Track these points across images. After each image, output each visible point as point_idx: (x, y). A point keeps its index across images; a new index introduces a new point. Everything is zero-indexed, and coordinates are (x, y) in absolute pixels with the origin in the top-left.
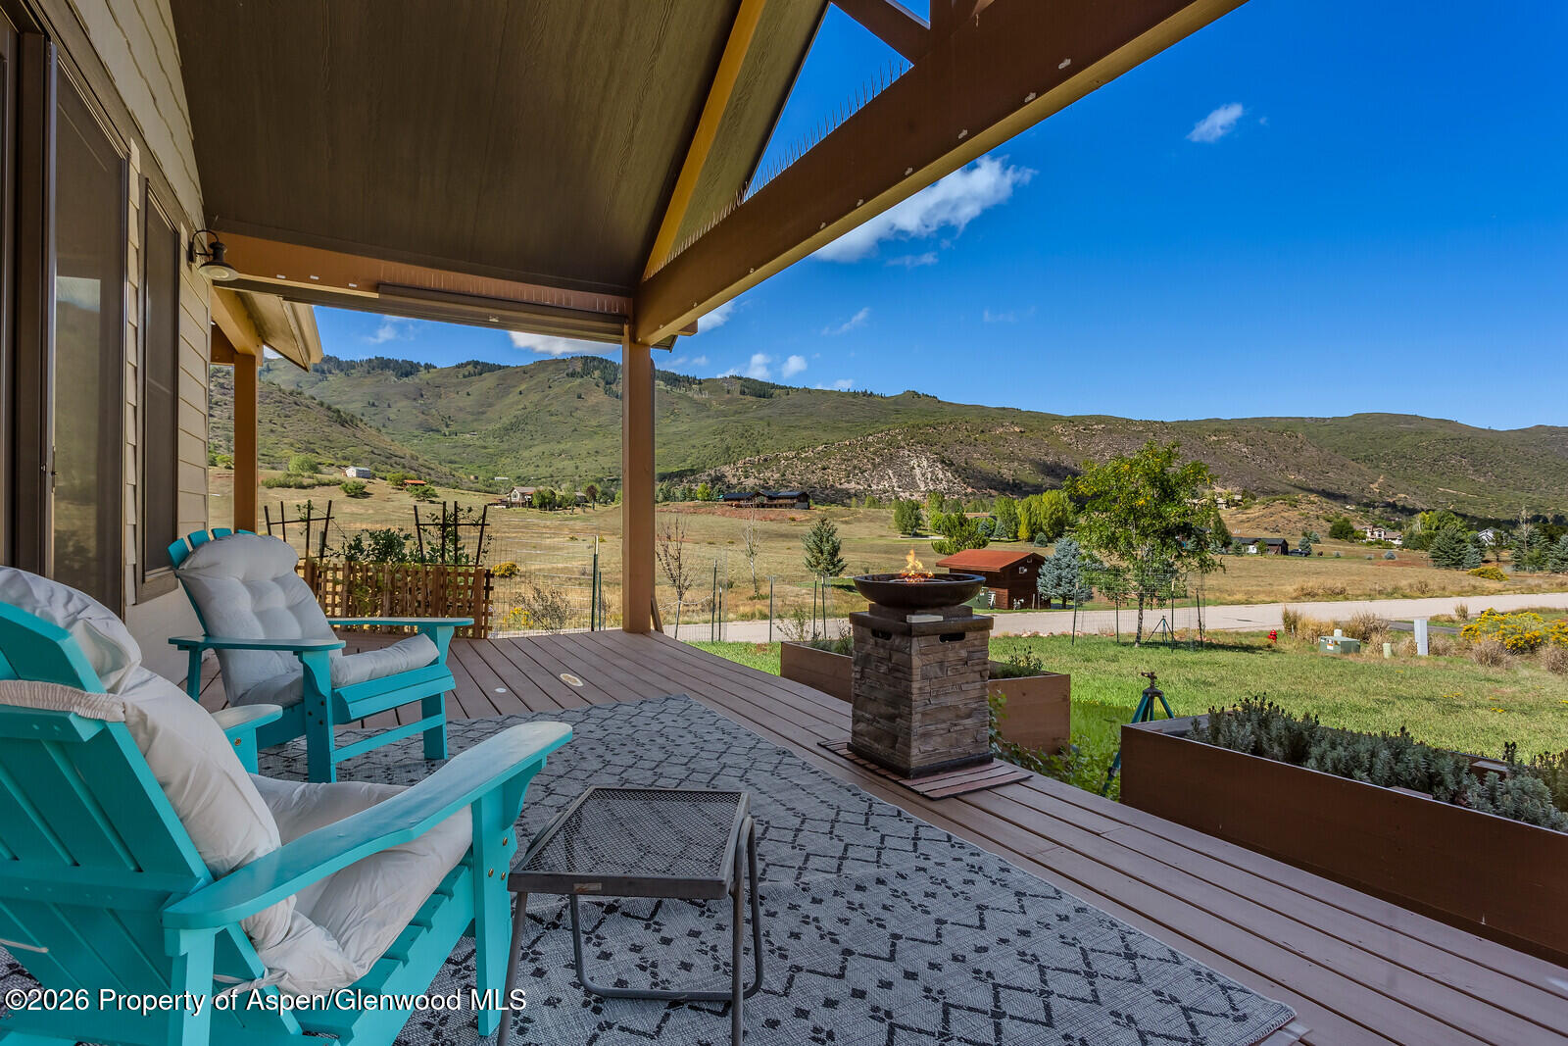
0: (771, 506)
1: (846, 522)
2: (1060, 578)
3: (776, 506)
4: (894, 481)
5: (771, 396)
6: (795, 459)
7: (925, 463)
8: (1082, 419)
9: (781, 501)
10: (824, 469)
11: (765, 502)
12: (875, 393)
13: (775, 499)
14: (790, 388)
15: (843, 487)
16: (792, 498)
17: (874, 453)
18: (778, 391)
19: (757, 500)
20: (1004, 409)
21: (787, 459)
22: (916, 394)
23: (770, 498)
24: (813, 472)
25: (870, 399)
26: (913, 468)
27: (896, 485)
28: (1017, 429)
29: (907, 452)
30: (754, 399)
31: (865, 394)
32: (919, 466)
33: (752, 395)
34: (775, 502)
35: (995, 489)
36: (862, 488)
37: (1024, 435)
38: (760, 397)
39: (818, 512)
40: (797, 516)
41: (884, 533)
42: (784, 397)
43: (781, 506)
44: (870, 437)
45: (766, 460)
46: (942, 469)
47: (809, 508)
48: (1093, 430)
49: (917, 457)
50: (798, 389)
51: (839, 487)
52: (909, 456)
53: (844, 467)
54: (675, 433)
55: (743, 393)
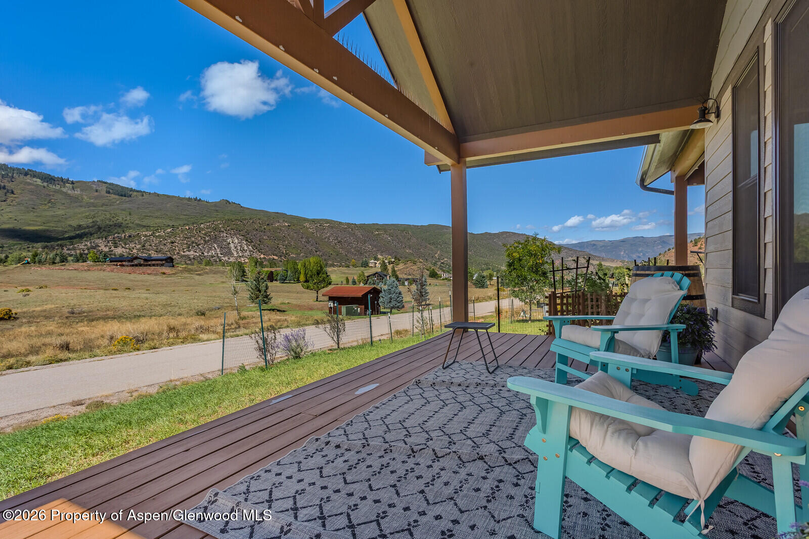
0: (146, 265)
1: (199, 275)
2: (391, 298)
3: (150, 265)
4: (218, 250)
5: (130, 196)
6: (152, 237)
7: (236, 241)
8: (319, 221)
9: (154, 262)
10: (173, 243)
11: (142, 263)
12: (202, 199)
13: (149, 261)
14: (144, 192)
15: (185, 254)
16: (161, 260)
17: (205, 235)
18: (135, 193)
19: (136, 262)
20: (278, 213)
21: (146, 236)
22: (228, 201)
23: (146, 260)
24: (165, 245)
25: (200, 203)
26: (229, 243)
27: (219, 253)
28: (286, 224)
29: (225, 235)
30: (117, 197)
31: (196, 199)
32: (233, 242)
33: (114, 194)
34: (150, 263)
35: (276, 256)
36: (198, 254)
37: (290, 227)
38: (122, 196)
39: (180, 269)
40: (167, 271)
41: (224, 280)
42: (140, 197)
43: (154, 265)
44: (202, 225)
45: (130, 236)
46: (246, 244)
47: (173, 266)
48: (324, 226)
49: (232, 237)
50: (150, 193)
51: (183, 253)
52: (227, 236)
53: (185, 242)
54: (52, 216)
55: (108, 192)
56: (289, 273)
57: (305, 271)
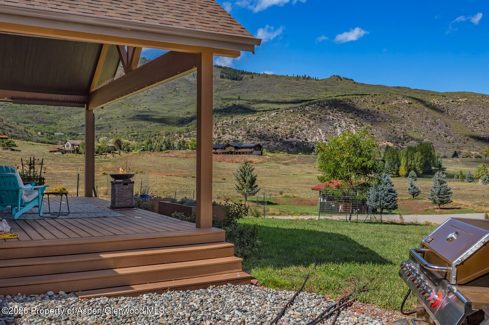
0: (237, 153)
1: (286, 164)
2: (377, 196)
3: (240, 153)
4: (323, 136)
5: (241, 79)
6: (256, 122)
7: (344, 124)
8: (452, 94)
9: (243, 150)
10: (276, 128)
11: (233, 150)
12: (312, 77)
13: (239, 148)
14: (254, 73)
15: (288, 140)
16: (250, 148)
17: (310, 118)
18: (246, 76)
19: (228, 149)
20: (399, 87)
21: (251, 121)
22: (339, 77)
23: (236, 148)
24: (268, 130)
25: (308, 81)
26: (336, 128)
27: (324, 139)
28: (407, 102)
29: (331, 117)
30: (230, 81)
31: (304, 78)
32: (339, 126)
33: (228, 78)
34: (240, 150)
35: (391, 142)
36: (301, 141)
37: (411, 105)
38: (234, 79)
39: (267, 157)
40: (254, 160)
41: (310, 171)
42: (250, 80)
43: (243, 153)
44: (307, 107)
45: (237, 122)
46: (355, 128)
47: (262, 154)
48: (458, 102)
49: (339, 120)
50: (259, 75)
51: (286, 140)
52: (333, 119)
53: (289, 127)
54: (176, 104)
55: (222, 77)
56: (387, 164)
57: (407, 162)
